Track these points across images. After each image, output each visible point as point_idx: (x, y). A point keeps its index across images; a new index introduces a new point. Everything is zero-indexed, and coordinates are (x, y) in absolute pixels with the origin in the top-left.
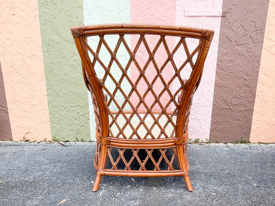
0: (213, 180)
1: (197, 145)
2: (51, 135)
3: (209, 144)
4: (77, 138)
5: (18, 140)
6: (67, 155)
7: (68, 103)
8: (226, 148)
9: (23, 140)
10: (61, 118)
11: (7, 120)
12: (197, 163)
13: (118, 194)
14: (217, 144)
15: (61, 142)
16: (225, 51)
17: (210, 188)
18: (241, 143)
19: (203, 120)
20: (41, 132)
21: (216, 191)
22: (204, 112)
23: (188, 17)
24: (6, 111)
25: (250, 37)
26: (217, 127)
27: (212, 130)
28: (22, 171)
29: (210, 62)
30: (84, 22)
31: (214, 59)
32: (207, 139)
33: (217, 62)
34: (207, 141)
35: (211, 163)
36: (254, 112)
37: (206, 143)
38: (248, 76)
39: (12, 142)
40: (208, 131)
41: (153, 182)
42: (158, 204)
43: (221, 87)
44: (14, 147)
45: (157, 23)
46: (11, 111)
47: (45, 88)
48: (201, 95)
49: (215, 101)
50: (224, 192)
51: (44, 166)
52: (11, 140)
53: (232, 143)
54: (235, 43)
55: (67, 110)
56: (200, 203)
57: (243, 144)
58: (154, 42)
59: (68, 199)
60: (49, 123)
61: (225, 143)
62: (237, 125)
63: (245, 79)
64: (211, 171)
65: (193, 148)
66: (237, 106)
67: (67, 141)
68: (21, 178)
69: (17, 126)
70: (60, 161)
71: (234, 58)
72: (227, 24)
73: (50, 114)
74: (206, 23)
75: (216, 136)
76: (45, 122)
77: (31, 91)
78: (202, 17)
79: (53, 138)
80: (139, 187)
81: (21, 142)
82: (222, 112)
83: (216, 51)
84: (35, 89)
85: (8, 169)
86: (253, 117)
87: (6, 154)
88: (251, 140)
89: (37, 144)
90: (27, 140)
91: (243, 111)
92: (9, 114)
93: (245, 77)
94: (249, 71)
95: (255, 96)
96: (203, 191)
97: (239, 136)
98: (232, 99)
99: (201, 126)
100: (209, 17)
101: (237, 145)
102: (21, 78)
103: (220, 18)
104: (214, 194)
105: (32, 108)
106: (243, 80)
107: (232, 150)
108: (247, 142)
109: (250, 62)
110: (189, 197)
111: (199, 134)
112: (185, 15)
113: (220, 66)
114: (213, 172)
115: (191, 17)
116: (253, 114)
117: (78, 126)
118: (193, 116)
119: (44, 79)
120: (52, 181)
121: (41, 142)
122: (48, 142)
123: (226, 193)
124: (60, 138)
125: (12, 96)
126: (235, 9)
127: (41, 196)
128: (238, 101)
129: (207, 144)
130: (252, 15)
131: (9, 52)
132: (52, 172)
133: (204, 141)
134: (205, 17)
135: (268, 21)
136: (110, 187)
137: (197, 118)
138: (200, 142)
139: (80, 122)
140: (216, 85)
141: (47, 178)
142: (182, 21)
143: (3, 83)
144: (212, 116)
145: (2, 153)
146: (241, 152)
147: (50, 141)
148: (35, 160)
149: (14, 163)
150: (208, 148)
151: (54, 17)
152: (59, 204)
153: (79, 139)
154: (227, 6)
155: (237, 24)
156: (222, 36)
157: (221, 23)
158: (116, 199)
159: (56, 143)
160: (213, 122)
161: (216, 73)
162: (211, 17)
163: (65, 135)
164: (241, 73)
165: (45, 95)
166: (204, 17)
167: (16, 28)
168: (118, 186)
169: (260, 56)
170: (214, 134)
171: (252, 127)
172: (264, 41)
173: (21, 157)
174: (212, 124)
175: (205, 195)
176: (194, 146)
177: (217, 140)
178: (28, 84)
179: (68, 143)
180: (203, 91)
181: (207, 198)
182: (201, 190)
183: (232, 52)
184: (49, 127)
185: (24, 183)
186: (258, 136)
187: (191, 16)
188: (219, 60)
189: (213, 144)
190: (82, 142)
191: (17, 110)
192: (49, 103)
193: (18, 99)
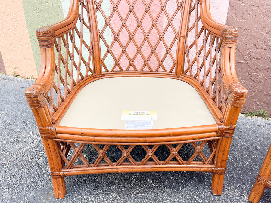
2: (37, 73)
5: (10, 74)
9: (14, 75)
18: (258, 116)
47: (25, 18)
52: (5, 73)
53: (244, 113)
57: (259, 118)
60: (33, 60)
66: (258, 60)
69: (7, 59)
73: (33, 49)
76: (30, 58)
77: (13, 22)
81: (12, 77)
84: (16, 19)
91: (268, 70)
97: (256, 106)
98: (251, 49)
102: (2, 6)
105: (16, 41)
121: (28, 78)
122: (35, 80)
128: (262, 53)
161: (230, 5)
165: (25, 28)
178: (9, 14)
184: (35, 64)
191: (5, 42)
192: (30, 36)
193: (4, 30)
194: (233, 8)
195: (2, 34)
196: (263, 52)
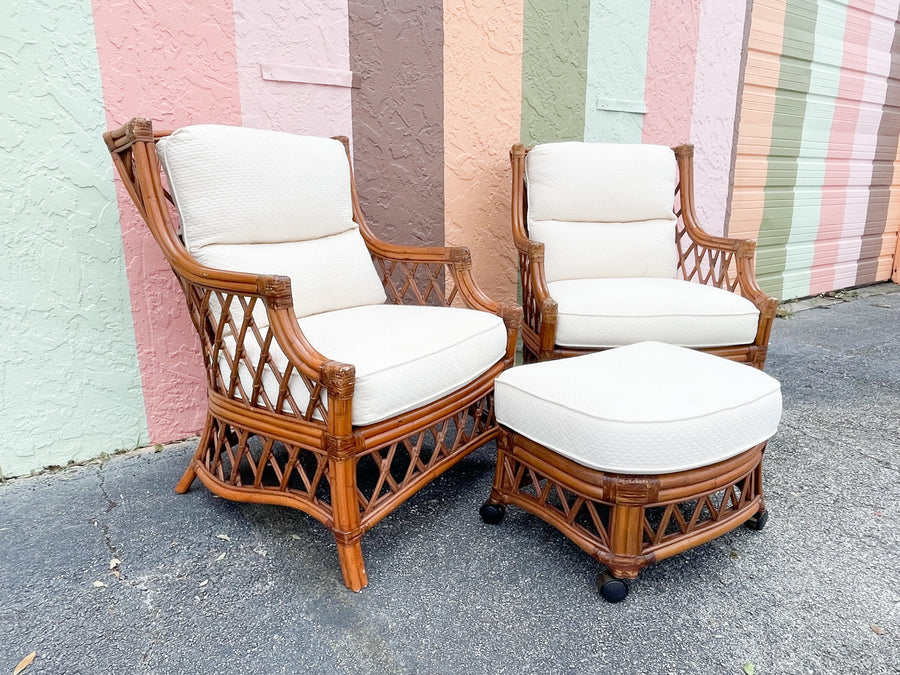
13: (203, 584)
16: (369, 173)
23: (272, 83)
25: (417, 141)
38: (424, 230)
45: (187, 92)
54: (389, 152)
63: (419, 238)
71: (392, 190)
72: (366, 106)
74: (317, 101)
78: (306, 86)
93: (420, 233)
94: (425, 220)
100: (323, 87)
103: (349, 91)
109: (425, 199)
112: (264, 78)
115: (279, 85)
126: (380, 73)
130: (414, 91)
135: (447, 107)
142: (257, 91)
154: (360, 63)
155: (388, 109)
156: (358, 136)
157: (352, 104)
162: (327, 87)
164: (411, 223)
166: (310, 86)
169: (441, 184)
172: (445, 150)
183: (386, 176)
187: (279, 80)
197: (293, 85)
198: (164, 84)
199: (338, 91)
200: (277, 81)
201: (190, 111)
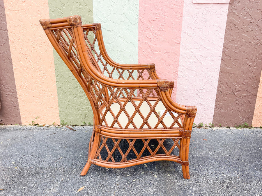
0: (224, 166)
1: (201, 129)
2: (59, 119)
3: (213, 128)
4: (85, 122)
5: (27, 124)
6: (77, 140)
7: (76, 89)
8: (230, 133)
9: (32, 124)
10: (69, 103)
11: (16, 105)
12: (204, 148)
13: (133, 181)
14: (220, 128)
15: (69, 126)
16: (231, 38)
17: (223, 174)
18: (244, 127)
19: (207, 105)
20: (50, 116)
21: (229, 178)
22: (209, 97)
23: (196, 4)
24: (15, 96)
25: (256, 25)
26: (220, 112)
27: (215, 115)
28: (36, 157)
29: (216, 49)
30: (93, 9)
31: (221, 46)
32: (210, 124)
33: (223, 49)
34: (210, 126)
35: (218, 148)
36: (257, 97)
37: (209, 127)
38: (253, 62)
39: (21, 126)
40: (212, 116)
41: (165, 167)
42: (175, 191)
43: (225, 73)
44: (24, 131)
45: (165, 10)
46: (20, 97)
47: (55, 74)
48: (206, 81)
49: (219, 86)
50: (238, 179)
51: (57, 152)
52: (20, 124)
54: (242, 30)
55: (75, 95)
56: (216, 191)
57: (245, 129)
58: (161, 29)
59: (86, 187)
60: (58, 108)
61: (227, 127)
62: (240, 110)
63: (250, 65)
64: (220, 156)
65: (197, 132)
66: (241, 92)
67: (75, 125)
68: (36, 164)
69: (26, 111)
70: (71, 146)
71: (240, 45)
72: (234, 11)
73: (59, 99)
74: (213, 10)
75: (220, 120)
76: (54, 107)
77: (41, 77)
78: (210, 4)
79: (61, 123)
80: (153, 173)
81: (31, 126)
82: (226, 98)
83: (222, 38)
84: (44, 75)
85: (22, 155)
86: (257, 102)
87: (17, 139)
88: (253, 124)
89: (47, 128)
90: (36, 124)
91: (247, 97)
92: (18, 99)
93: (250, 64)
94: (254, 58)
95: (259, 82)
96: (217, 178)
97: (241, 120)
98: (236, 85)
99: (205, 111)
100: (217, 4)
101: (239, 129)
102: (30, 64)
103: (228, 5)
104: (228, 181)
105: (41, 93)
106: (247, 66)
107: (236, 134)
108: (250, 126)
109: (255, 49)
110: (204, 184)
111: (203, 119)
112: (194, 3)
113: (226, 53)
114: (222, 158)
115: (199, 5)
116: (257, 99)
117: (86, 111)
118: (197, 101)
119: (53, 65)
120: (66, 167)
121: (50, 126)
122: (57, 126)
123: (240, 180)
124: (69, 122)
125: (21, 82)
127: (58, 184)
129: (210, 129)
130: (258, 3)
131: (18, 39)
132: (66, 158)
133: (208, 125)
134: (213, 4)
136: (125, 173)
137: (201, 103)
138: (204, 126)
139: (88, 106)
140: (221, 71)
141: (62, 164)
142: (190, 8)
143: (12, 69)
144: (216, 101)
145: (13, 138)
146: (246, 136)
147: (59, 125)
148: (46, 145)
149: (26, 148)
150: (212, 133)
151: (63, 4)
152: (78, 191)
153: (87, 123)
155: (244, 12)
156: (229, 23)
157: (228, 10)
158: (133, 186)
159: (65, 127)
160: (217, 107)
161: (222, 59)
162: (218, 4)
163: (73, 119)
164: (246, 59)
165: (54, 81)
167: (26, 15)
168: (132, 172)
170: (217, 118)
171: (255, 112)
173: (32, 142)
174: (216, 109)
175: (219, 182)
176: (198, 131)
177: (220, 124)
178: (37, 70)
179: (76, 127)
180: (208, 77)
181: (222, 185)
182: (214, 177)
183: (239, 39)
184: (58, 111)
185: (39, 169)
186: (260, 121)
187: (199, 3)
188: (224, 47)
189: (216, 128)
190: (90, 126)
191: (26, 95)
192: (58, 88)
193: (27, 84)
194: (223, 61)
195: (25, 88)
196: (243, 86)
197: (205, 4)
198: (158, 8)
199: (223, 6)
200: (198, 3)
201: (165, 17)
